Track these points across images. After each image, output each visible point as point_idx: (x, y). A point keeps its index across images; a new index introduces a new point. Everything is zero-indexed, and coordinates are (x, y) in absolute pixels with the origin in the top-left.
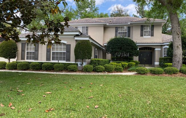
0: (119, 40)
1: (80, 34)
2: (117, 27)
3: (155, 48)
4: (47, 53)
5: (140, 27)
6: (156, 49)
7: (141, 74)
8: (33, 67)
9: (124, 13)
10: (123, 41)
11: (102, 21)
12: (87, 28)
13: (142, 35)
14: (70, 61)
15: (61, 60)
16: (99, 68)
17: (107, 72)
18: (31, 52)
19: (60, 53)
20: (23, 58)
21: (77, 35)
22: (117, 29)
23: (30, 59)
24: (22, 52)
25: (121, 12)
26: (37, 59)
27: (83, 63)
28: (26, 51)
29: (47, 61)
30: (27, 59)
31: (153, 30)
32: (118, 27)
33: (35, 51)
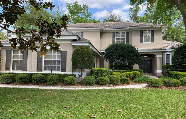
0: (119, 47)
1: (77, 39)
4: (37, 62)
5: (140, 32)
6: (157, 56)
7: (155, 87)
8: (20, 80)
9: (117, 19)
10: (124, 47)
11: (98, 26)
13: (141, 41)
14: (65, 71)
15: (55, 70)
16: (102, 81)
17: (112, 84)
18: (18, 61)
19: (54, 61)
20: (8, 68)
22: (114, 34)
23: (17, 69)
24: (6, 61)
25: (114, 18)
26: (25, 69)
27: (82, 74)
28: (12, 60)
29: (37, 71)
30: (13, 69)
32: (116, 32)
33: (23, 59)
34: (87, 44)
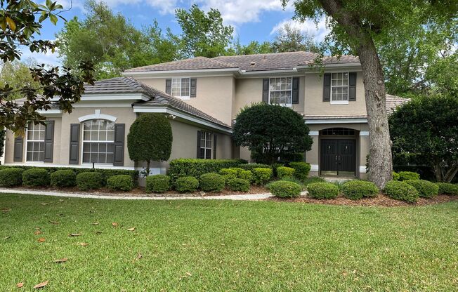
0: (260, 112)
1: (146, 99)
2: (268, 80)
3: (359, 131)
4: (71, 145)
5: (322, 78)
6: (362, 134)
8: (29, 180)
9: (303, 42)
10: (271, 113)
11: (228, 64)
12: (193, 83)
13: (326, 99)
14: (122, 165)
15: (102, 161)
16: (182, 184)
18: (36, 144)
19: (101, 144)
20: (18, 157)
21: (140, 102)
22: (266, 82)
23: (35, 159)
24: (15, 143)
25: (296, 38)
26: (50, 159)
27: (148, 172)
28: (26, 141)
29: (70, 164)
30: (28, 160)
31: (355, 85)
33: (46, 139)
34: (164, 110)
